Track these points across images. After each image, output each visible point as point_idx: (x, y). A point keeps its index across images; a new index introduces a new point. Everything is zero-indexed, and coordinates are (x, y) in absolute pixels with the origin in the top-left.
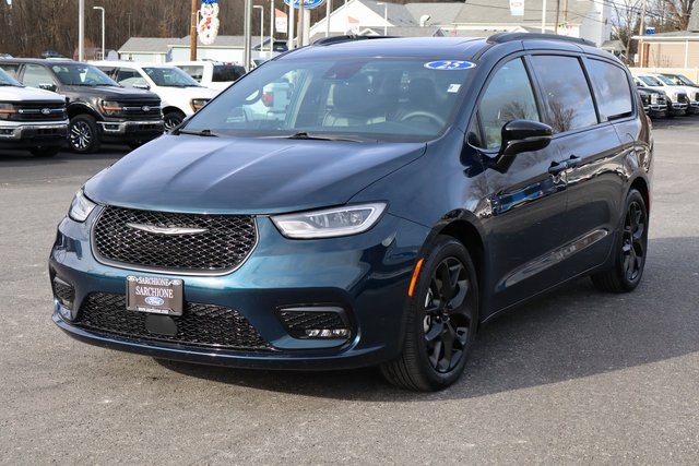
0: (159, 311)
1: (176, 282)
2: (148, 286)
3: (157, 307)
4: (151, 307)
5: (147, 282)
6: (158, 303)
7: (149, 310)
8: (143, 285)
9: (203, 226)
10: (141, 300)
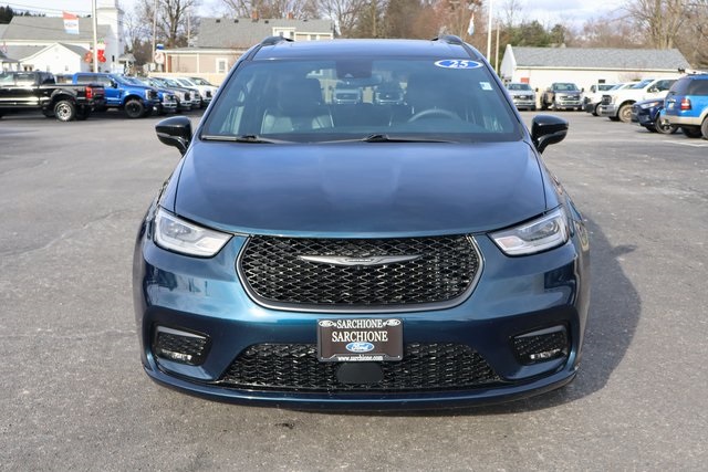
0: (369, 359)
1: (393, 322)
2: (350, 330)
3: (366, 354)
4: (357, 354)
5: (350, 325)
6: (366, 349)
7: (354, 359)
8: (343, 330)
9: (412, 251)
10: (341, 348)
